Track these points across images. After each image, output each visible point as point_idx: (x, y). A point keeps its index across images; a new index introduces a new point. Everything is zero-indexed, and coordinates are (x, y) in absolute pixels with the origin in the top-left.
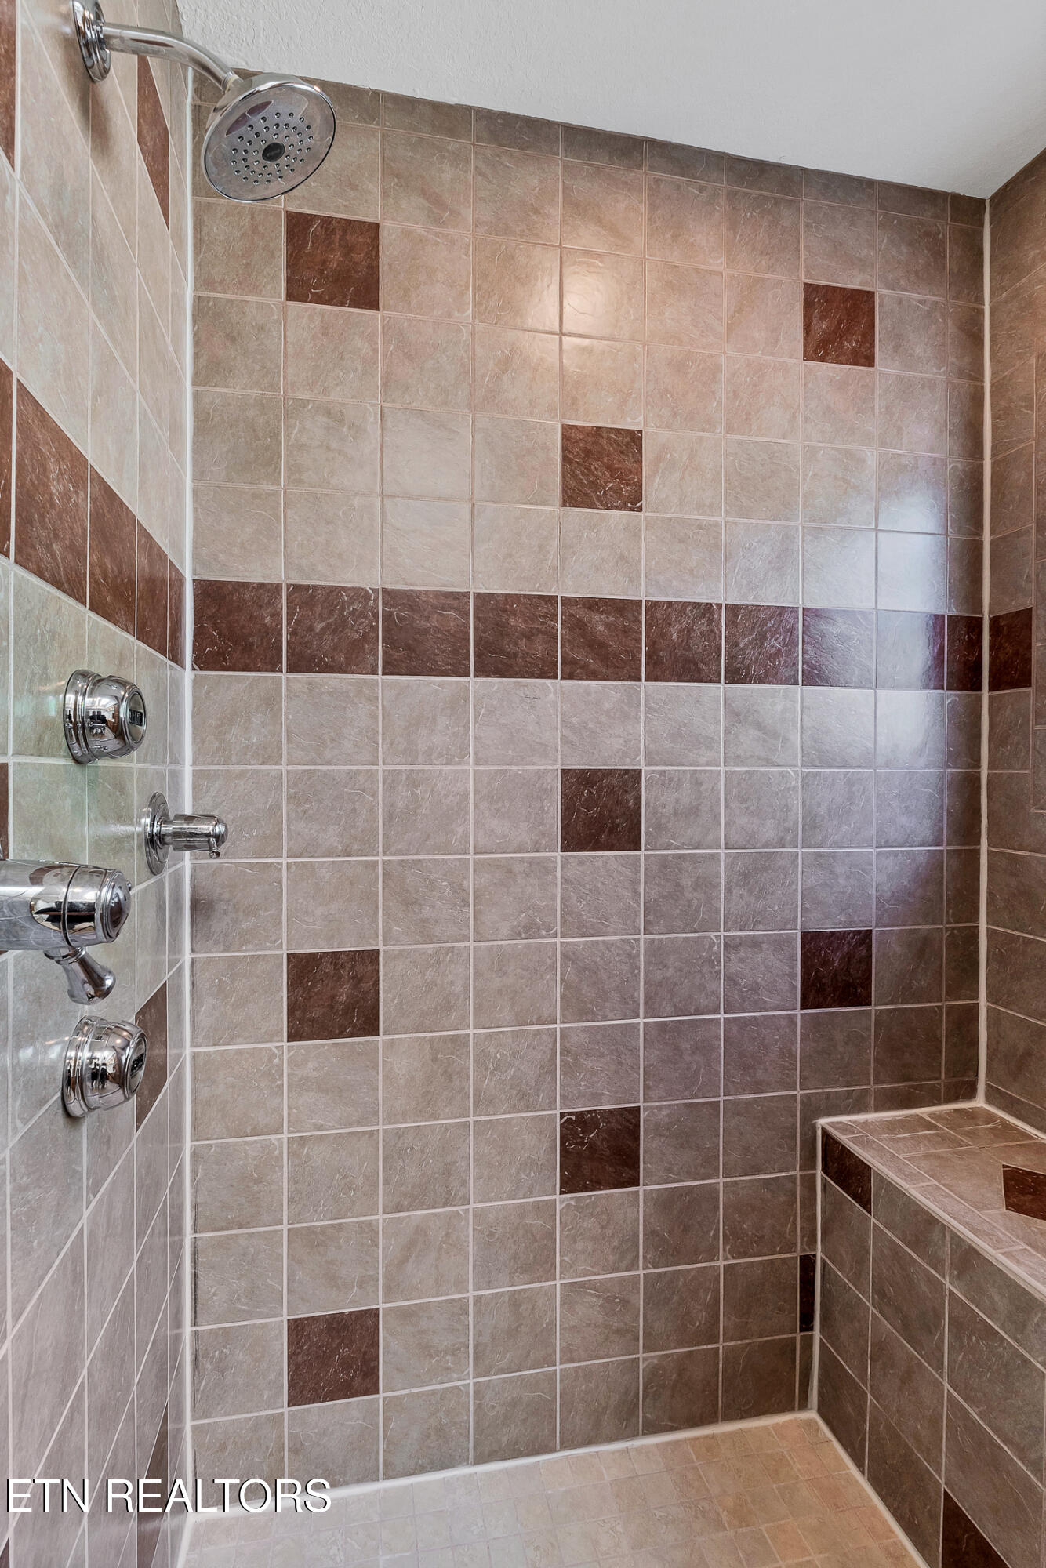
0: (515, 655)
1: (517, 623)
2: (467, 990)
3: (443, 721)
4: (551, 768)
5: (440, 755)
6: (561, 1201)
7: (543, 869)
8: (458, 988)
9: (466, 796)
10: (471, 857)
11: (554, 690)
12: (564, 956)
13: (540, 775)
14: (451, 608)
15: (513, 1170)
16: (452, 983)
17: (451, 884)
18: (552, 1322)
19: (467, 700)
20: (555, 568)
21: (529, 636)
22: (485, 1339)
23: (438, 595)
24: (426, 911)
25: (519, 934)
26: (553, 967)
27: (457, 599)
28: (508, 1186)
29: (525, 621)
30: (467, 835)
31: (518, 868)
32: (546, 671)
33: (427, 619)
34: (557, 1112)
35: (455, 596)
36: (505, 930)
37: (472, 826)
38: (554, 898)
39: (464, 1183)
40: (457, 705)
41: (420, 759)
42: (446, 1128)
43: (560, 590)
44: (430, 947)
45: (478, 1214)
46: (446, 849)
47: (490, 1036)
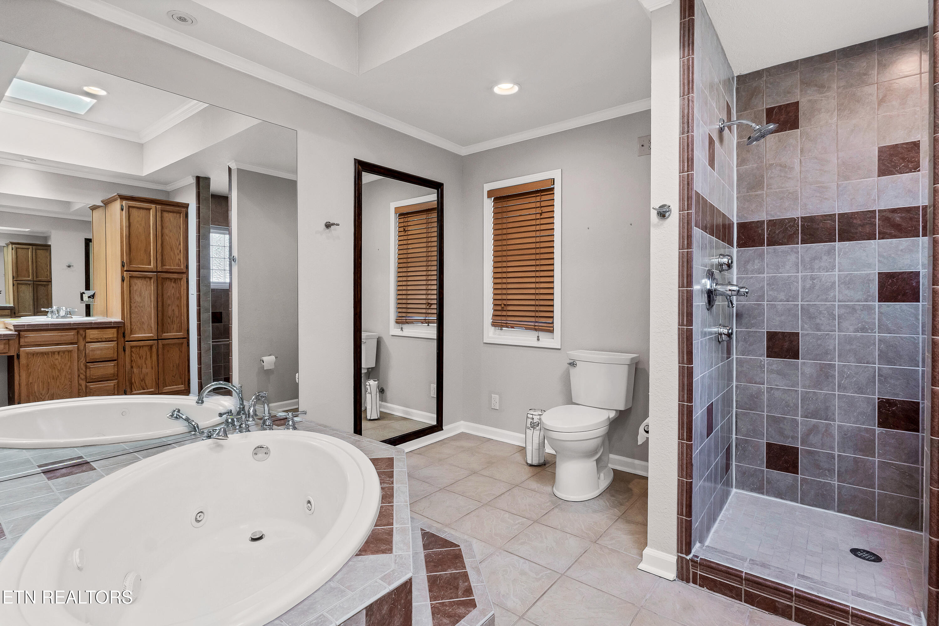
0: (856, 233)
1: (857, 222)
2: (835, 348)
3: (825, 258)
4: (874, 272)
5: (824, 269)
6: (878, 430)
7: (870, 309)
8: (831, 347)
9: (835, 283)
10: (837, 303)
11: (874, 245)
12: (880, 340)
13: (868, 275)
14: (828, 220)
15: (855, 414)
16: (829, 346)
17: (828, 312)
18: (874, 473)
19: (835, 250)
20: (875, 200)
21: (863, 226)
22: (843, 470)
23: (822, 216)
24: (818, 321)
25: (858, 331)
26: (874, 344)
27: (831, 217)
28: (853, 419)
29: (861, 220)
30: (835, 296)
31: (857, 307)
32: (871, 237)
33: (818, 224)
34: (877, 397)
35: (830, 215)
36: (851, 328)
37: (837, 292)
38: (875, 319)
39: (834, 414)
40: (830, 252)
41: (816, 271)
42: (826, 394)
43: (876, 208)
44: (819, 333)
45: (839, 426)
46: (826, 300)
47: (844, 366)
